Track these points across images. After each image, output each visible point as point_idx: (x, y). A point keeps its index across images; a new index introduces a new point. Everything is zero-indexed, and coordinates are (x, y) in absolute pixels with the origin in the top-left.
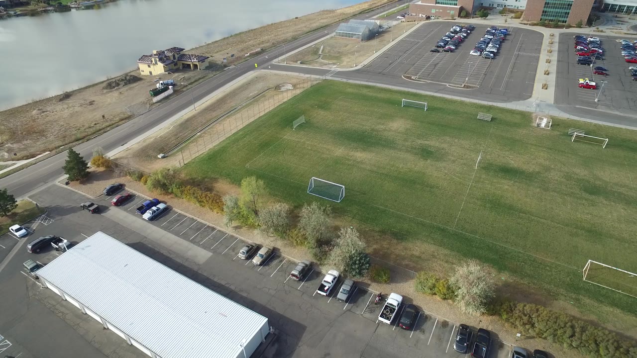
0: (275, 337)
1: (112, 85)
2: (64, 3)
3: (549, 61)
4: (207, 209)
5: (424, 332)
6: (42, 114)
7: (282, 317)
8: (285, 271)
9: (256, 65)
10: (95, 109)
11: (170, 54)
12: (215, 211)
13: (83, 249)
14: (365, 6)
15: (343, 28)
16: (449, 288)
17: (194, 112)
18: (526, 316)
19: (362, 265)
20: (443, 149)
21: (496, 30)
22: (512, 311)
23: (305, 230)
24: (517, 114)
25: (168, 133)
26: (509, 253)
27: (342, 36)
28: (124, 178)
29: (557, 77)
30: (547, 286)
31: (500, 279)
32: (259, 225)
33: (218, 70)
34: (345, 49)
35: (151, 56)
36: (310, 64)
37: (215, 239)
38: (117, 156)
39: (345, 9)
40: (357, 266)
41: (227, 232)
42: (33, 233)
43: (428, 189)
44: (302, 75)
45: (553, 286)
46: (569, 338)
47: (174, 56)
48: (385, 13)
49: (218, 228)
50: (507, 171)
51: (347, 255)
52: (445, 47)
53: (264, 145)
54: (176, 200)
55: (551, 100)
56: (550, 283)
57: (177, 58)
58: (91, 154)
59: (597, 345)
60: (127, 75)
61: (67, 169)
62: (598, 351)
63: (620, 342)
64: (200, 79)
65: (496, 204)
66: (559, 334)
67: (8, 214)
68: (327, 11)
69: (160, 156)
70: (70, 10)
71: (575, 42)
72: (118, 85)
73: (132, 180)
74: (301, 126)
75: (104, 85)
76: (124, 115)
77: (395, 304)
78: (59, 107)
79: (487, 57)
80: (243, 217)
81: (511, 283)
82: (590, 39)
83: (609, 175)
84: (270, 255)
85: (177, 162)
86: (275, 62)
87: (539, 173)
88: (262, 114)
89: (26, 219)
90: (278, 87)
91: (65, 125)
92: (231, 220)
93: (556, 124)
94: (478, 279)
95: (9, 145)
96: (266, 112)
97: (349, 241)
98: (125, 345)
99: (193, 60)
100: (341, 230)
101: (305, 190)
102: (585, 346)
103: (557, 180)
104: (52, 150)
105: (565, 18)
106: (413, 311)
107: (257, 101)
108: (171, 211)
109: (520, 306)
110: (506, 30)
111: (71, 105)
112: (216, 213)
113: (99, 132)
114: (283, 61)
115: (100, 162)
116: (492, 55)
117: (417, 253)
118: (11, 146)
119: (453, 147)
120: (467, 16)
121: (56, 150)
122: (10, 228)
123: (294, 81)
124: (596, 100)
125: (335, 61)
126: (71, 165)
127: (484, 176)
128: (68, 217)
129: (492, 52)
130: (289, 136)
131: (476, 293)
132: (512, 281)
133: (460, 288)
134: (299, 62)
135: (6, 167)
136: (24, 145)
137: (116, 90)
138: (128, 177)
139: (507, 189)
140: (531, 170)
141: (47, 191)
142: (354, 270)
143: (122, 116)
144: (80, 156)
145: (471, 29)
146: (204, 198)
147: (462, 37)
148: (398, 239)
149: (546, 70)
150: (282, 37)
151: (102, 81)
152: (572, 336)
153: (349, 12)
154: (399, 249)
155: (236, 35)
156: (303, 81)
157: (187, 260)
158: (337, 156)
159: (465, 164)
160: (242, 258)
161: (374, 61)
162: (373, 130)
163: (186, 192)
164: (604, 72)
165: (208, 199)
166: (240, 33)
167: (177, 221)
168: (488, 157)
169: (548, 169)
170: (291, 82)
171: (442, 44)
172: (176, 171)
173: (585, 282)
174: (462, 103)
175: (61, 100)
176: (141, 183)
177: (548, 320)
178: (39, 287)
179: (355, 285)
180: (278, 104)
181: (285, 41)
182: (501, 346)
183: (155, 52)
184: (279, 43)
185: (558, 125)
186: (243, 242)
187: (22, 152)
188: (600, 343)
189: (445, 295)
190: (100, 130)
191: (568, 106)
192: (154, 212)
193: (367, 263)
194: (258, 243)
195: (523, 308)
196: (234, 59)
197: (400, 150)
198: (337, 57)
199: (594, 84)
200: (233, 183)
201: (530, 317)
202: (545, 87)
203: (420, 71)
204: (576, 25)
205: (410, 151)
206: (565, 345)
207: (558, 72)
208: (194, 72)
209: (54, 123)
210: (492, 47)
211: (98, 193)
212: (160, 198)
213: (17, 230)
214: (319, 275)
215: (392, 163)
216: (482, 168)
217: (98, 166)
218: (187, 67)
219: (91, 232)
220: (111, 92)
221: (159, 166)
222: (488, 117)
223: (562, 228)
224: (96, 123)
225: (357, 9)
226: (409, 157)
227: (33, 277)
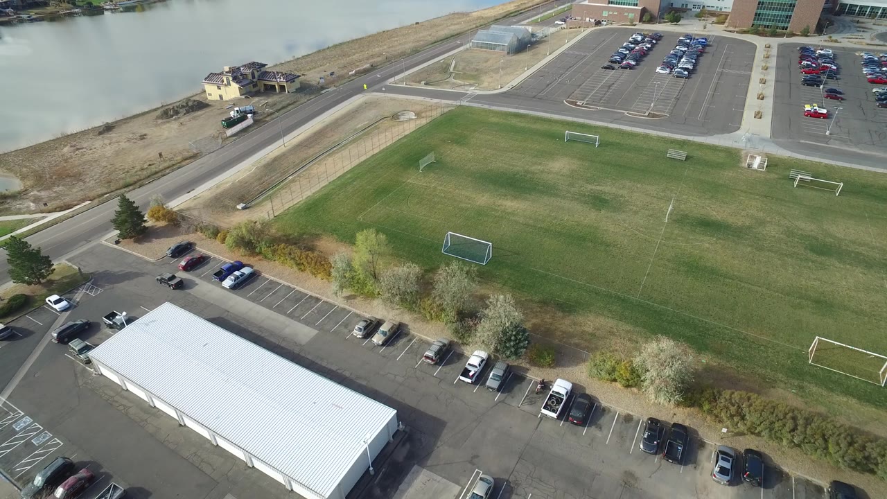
0: (406, 436)
1: (168, 113)
2: (95, 4)
3: (763, 82)
4: (308, 273)
5: (601, 428)
6: (77, 152)
7: (414, 410)
8: (416, 352)
9: (365, 86)
10: (148, 145)
11: (248, 72)
12: (319, 276)
13: (147, 325)
14: (511, 8)
15: (482, 36)
16: (633, 371)
17: (283, 149)
18: (734, 406)
19: (519, 343)
20: (621, 196)
21: (691, 39)
22: (716, 401)
23: (441, 298)
24: (721, 151)
25: (248, 176)
26: (712, 329)
27: (481, 47)
28: (193, 235)
29: (775, 102)
30: (760, 370)
31: (699, 361)
32: (379, 294)
33: (313, 93)
34: (485, 65)
35: (222, 74)
36: (438, 85)
37: (321, 312)
38: (182, 207)
39: (484, 12)
40: (512, 343)
41: (336, 303)
42: (75, 307)
43: (602, 248)
44: (428, 99)
45: (769, 370)
46: (790, 432)
47: (253, 74)
48: (539, 16)
49: (324, 299)
50: (707, 225)
51: (500, 329)
52: (622, 62)
53: (382, 192)
54: (265, 263)
55: (767, 133)
56: (765, 367)
57: (256, 76)
58: (147, 204)
59: (826, 441)
60: (188, 100)
61: (118, 223)
62: (826, 448)
63: (855, 436)
64: (289, 105)
65: (693, 268)
66: (777, 429)
67: (42, 281)
68: (458, 14)
69: (239, 207)
70: (103, 13)
71: (799, 55)
72: (177, 113)
73: (204, 237)
74: (430, 167)
75: (158, 113)
76: (188, 152)
77: (563, 392)
78: (99, 142)
79: (679, 76)
80: (358, 283)
81: (714, 366)
82: (820, 51)
83: (843, 230)
84: (394, 333)
85: (263, 213)
86: (391, 81)
87: (749, 227)
88: (376, 151)
89: (67, 287)
90: (395, 117)
91: (109, 167)
92: (342, 287)
93: (773, 164)
94: (672, 357)
95: (35, 192)
96: (382, 148)
97: (501, 311)
98: (208, 445)
99: (278, 80)
100: (489, 298)
101: (437, 249)
102: (810, 442)
103: (774, 237)
104: (94, 199)
105: (785, 22)
106: (586, 402)
107: (367, 134)
108: (260, 277)
109: (726, 394)
110: (706, 39)
111: (114, 140)
112: (320, 279)
113: (157, 175)
114: (401, 81)
115: (160, 214)
116: (686, 73)
117: (589, 329)
118: (38, 194)
119: (635, 194)
120: (652, 20)
121: (100, 199)
122: (47, 300)
123: (418, 108)
124: (828, 133)
125: (472, 82)
126: (123, 217)
127: (676, 232)
128: (121, 285)
129: (686, 69)
130: (415, 179)
131: (670, 375)
132: (715, 364)
133: (648, 371)
134: (423, 83)
135: (34, 221)
136: (55, 192)
137: (175, 119)
138: (199, 233)
139: (708, 248)
140: (740, 224)
141: (91, 252)
142: (508, 348)
143: (186, 154)
144: (135, 205)
145: (658, 37)
146: (305, 259)
147: (645, 48)
148: (564, 311)
149: (760, 93)
150: (400, 49)
151: (155, 107)
152: (793, 430)
153: (489, 15)
154: (565, 324)
155: (335, 46)
156: (430, 108)
157: (284, 339)
158: (479, 206)
159: (651, 216)
160: (358, 336)
161: (525, 81)
162: (527, 172)
163: (279, 252)
164: (839, 96)
165: (310, 260)
166: (341, 44)
167: (268, 289)
168: (682, 206)
169: (762, 223)
170: (414, 109)
171: (618, 58)
172: (266, 225)
173: (810, 365)
174: (646, 136)
175: (100, 133)
176: (218, 242)
177: (763, 411)
178: (90, 374)
179: (509, 370)
180: (397, 138)
181: (403, 55)
182: (702, 445)
183: (227, 69)
184: (395, 57)
185: (776, 165)
186: (358, 316)
187: (53, 202)
188: (829, 438)
189: (628, 380)
190: (156, 173)
191: (790, 140)
192: (237, 278)
193: (525, 340)
194: (379, 317)
195: (731, 396)
196: (334, 79)
197: (564, 198)
198: (474, 75)
199: (824, 111)
200: (342, 241)
201: (739, 407)
202: (759, 115)
203: (588, 95)
204: (801, 32)
205: (577, 199)
206: (785, 442)
207: (776, 96)
208: (280, 96)
209: (94, 164)
210: (686, 63)
211: (160, 255)
212: (244, 260)
213: (57, 302)
214: (461, 357)
215: (554, 214)
216: (675, 221)
217: (158, 219)
218: (270, 89)
219: (154, 303)
220: (169, 122)
221: (239, 219)
222: (682, 154)
223: (782, 298)
224: (151, 163)
225: (501, 12)
226: (578, 207)
227: (82, 361)
